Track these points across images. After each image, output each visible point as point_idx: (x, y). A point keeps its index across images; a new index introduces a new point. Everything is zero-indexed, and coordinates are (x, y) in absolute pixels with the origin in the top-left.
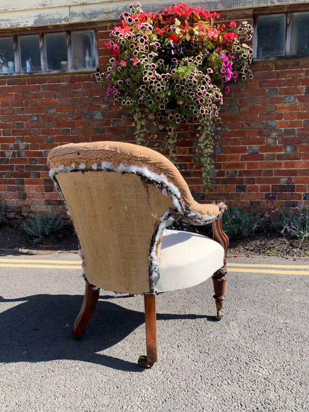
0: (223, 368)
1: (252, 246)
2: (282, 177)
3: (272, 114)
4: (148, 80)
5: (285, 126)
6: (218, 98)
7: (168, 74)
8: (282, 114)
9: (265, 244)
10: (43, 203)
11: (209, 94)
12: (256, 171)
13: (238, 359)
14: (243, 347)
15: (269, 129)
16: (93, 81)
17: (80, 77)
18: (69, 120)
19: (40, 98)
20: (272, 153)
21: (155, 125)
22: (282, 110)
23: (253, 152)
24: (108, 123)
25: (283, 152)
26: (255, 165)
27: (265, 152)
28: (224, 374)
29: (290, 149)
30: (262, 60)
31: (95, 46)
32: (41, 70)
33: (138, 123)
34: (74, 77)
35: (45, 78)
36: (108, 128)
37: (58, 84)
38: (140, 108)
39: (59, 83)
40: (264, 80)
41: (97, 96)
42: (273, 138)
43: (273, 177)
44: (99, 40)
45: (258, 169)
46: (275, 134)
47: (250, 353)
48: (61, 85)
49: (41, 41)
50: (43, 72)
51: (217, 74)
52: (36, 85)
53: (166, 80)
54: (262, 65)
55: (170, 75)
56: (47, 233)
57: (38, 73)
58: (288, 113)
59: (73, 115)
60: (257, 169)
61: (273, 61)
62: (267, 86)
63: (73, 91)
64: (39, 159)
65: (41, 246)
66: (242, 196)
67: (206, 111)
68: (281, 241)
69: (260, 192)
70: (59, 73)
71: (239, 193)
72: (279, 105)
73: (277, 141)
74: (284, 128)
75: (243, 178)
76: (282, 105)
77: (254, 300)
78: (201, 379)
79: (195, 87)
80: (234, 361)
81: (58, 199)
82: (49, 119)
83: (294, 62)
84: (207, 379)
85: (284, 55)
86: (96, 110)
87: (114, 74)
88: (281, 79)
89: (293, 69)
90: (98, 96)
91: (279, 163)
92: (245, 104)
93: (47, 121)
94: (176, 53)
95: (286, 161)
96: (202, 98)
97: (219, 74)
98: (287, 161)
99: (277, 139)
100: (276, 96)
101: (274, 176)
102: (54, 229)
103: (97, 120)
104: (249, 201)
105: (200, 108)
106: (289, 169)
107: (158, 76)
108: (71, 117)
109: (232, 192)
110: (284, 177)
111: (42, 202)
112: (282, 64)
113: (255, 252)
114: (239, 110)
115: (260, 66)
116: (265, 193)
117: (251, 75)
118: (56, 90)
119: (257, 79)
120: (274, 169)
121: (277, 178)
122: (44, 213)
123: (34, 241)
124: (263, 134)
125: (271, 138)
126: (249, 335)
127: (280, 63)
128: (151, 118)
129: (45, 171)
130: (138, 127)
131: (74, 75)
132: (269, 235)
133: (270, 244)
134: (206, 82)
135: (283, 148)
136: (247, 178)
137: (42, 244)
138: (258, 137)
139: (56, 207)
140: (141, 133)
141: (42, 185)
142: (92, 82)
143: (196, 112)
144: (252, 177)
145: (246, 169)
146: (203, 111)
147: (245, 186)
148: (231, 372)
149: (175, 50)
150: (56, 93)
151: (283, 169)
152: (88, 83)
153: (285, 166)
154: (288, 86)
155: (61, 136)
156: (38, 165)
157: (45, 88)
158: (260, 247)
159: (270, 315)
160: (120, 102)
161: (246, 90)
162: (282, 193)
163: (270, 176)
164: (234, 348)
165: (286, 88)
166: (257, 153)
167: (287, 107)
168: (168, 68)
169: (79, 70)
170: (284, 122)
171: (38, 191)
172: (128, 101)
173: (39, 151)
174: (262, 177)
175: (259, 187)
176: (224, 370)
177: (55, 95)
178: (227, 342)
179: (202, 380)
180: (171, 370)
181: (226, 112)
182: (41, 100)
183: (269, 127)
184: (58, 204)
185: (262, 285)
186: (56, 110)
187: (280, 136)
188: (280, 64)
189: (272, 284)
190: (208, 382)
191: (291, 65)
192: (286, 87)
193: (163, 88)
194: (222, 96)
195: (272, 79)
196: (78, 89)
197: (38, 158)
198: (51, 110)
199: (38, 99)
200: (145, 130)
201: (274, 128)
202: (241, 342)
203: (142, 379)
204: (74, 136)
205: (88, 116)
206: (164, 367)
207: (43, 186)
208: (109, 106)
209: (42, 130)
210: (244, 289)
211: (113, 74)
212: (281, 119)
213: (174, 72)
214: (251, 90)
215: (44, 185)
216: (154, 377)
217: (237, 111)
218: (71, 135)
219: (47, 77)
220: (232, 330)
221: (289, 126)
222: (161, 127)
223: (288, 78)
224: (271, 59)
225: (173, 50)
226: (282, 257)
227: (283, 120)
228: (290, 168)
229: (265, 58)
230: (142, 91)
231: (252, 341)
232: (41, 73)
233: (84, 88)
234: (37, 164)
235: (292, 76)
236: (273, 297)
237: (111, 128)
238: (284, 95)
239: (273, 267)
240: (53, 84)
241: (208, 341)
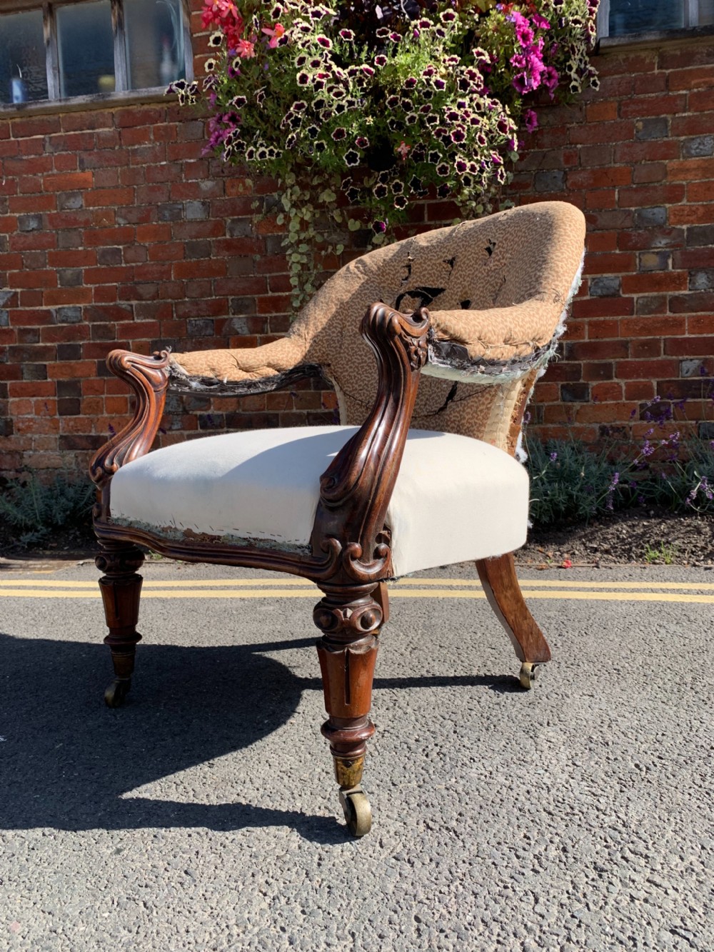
0: (506, 887)
1: (608, 539)
2: (686, 357)
3: (655, 188)
4: (309, 80)
5: (691, 218)
6: (506, 133)
7: (365, 66)
8: (682, 186)
9: (644, 534)
10: (54, 445)
11: (479, 118)
12: (614, 343)
13: (564, 850)
14: (585, 810)
15: (646, 228)
16: (180, 121)
17: (146, 113)
18: (119, 224)
19: (45, 171)
20: (655, 294)
21: (339, 220)
22: (682, 176)
23: (605, 292)
24: (218, 229)
25: (685, 289)
26: (611, 328)
27: (635, 292)
28: (509, 910)
29: (704, 281)
30: (623, 41)
31: (185, 29)
32: (47, 98)
33: (292, 215)
34: (129, 112)
35: (56, 117)
36: (219, 241)
37: (89, 133)
38: (297, 176)
39: (93, 129)
40: (630, 98)
41: (190, 159)
42: (657, 253)
43: (660, 358)
44: (194, 13)
45: (619, 338)
46: (664, 242)
47: (612, 832)
48: (98, 134)
49: (46, 25)
50: (50, 102)
51: (502, 72)
52: (35, 137)
53: (360, 82)
54: (625, 57)
55: (372, 70)
56: (59, 518)
57: (39, 106)
58: (699, 185)
59: (130, 212)
60: (616, 339)
61: (655, 45)
62: (639, 113)
63: (128, 151)
64: (43, 329)
65: (41, 552)
66: (578, 412)
67: (472, 166)
68: (689, 526)
69: (627, 399)
70: (91, 101)
71: (570, 404)
72: (671, 164)
73: (670, 262)
74: (688, 226)
75: (580, 365)
76: (681, 164)
77: (619, 667)
78: (418, 930)
79: (440, 99)
80: (551, 858)
81: (93, 433)
82: (69, 224)
83: (710, 46)
84: (442, 931)
85: (683, 26)
86: (187, 197)
87: (225, 81)
88: (676, 93)
89: (707, 63)
90: (192, 161)
91: (675, 319)
92: (580, 165)
93: (63, 230)
94: (387, 13)
95: (694, 314)
96: (459, 129)
97: (508, 73)
98: (699, 314)
99: (669, 257)
100: (665, 139)
101: (662, 357)
102: (80, 510)
103: (191, 222)
104: (596, 426)
105: (456, 158)
106: (705, 335)
107: (339, 73)
108: (125, 218)
109: (551, 403)
110: (692, 357)
111: (53, 442)
112: (678, 53)
113: (616, 557)
114: (565, 180)
115: (617, 60)
116: (640, 402)
117: (594, 81)
118: (86, 150)
119: (610, 96)
120: (663, 337)
121: (671, 362)
122: (57, 472)
123: (21, 538)
124: (630, 244)
125: (653, 253)
126: (607, 769)
127: (672, 48)
128: (328, 200)
129: (58, 362)
130: (294, 225)
131: (131, 107)
132: (652, 512)
133: (656, 534)
134: (471, 82)
135: (686, 279)
136: (589, 364)
137: (45, 549)
138: (617, 252)
139: (86, 454)
140: (299, 242)
141: (51, 398)
142: (177, 123)
143: (443, 170)
144: (603, 361)
145: (587, 340)
146: (465, 165)
147: (585, 386)
148: (537, 901)
149: (386, 8)
150: (85, 156)
151: (687, 335)
152: (166, 127)
153: (694, 327)
154: (696, 111)
155: (98, 269)
156: (41, 344)
157: (56, 144)
158: (630, 544)
159: (675, 708)
160: (241, 152)
161: (581, 127)
162: (684, 402)
163: (653, 356)
164: (550, 813)
165: (689, 117)
166: (615, 295)
167: (695, 166)
168: (368, 54)
169: (144, 92)
170: (688, 208)
171: (42, 413)
172: (262, 149)
173: (44, 308)
174: (629, 359)
175: (624, 388)
176: (509, 892)
177: (82, 161)
178: (528, 792)
179: (420, 935)
180: (305, 894)
181: (530, 189)
182: (49, 176)
183: (646, 225)
184: (91, 447)
185: (642, 628)
186: (86, 200)
187: (678, 246)
188: (672, 53)
189: (672, 628)
190: (444, 942)
191: (702, 53)
192: (690, 114)
193: (350, 103)
194: (515, 128)
195: (653, 95)
196: (140, 144)
197: (41, 327)
198: (72, 200)
199: (40, 174)
200: (311, 232)
201: (661, 226)
202: (577, 793)
203: (182, 931)
204: (132, 267)
205: (167, 213)
206: (281, 881)
207: (54, 401)
208: (221, 184)
209: (50, 253)
210: (585, 638)
211: (223, 82)
212: (680, 201)
213: (381, 61)
214: (595, 126)
215: (56, 398)
216: (232, 922)
217: (560, 183)
218: (124, 265)
219: (61, 115)
220: (546, 752)
221: (700, 220)
222: (354, 225)
223: (695, 90)
224: (648, 38)
225: (381, 7)
226: (694, 565)
227: (684, 202)
228: (708, 333)
229: (632, 37)
230: (296, 117)
231: (618, 787)
232: (48, 105)
233: (156, 139)
234: (38, 342)
235: (705, 83)
236: (680, 658)
237: (226, 241)
238: (685, 135)
239: (669, 588)
240: (77, 132)
241: (460, 789)
